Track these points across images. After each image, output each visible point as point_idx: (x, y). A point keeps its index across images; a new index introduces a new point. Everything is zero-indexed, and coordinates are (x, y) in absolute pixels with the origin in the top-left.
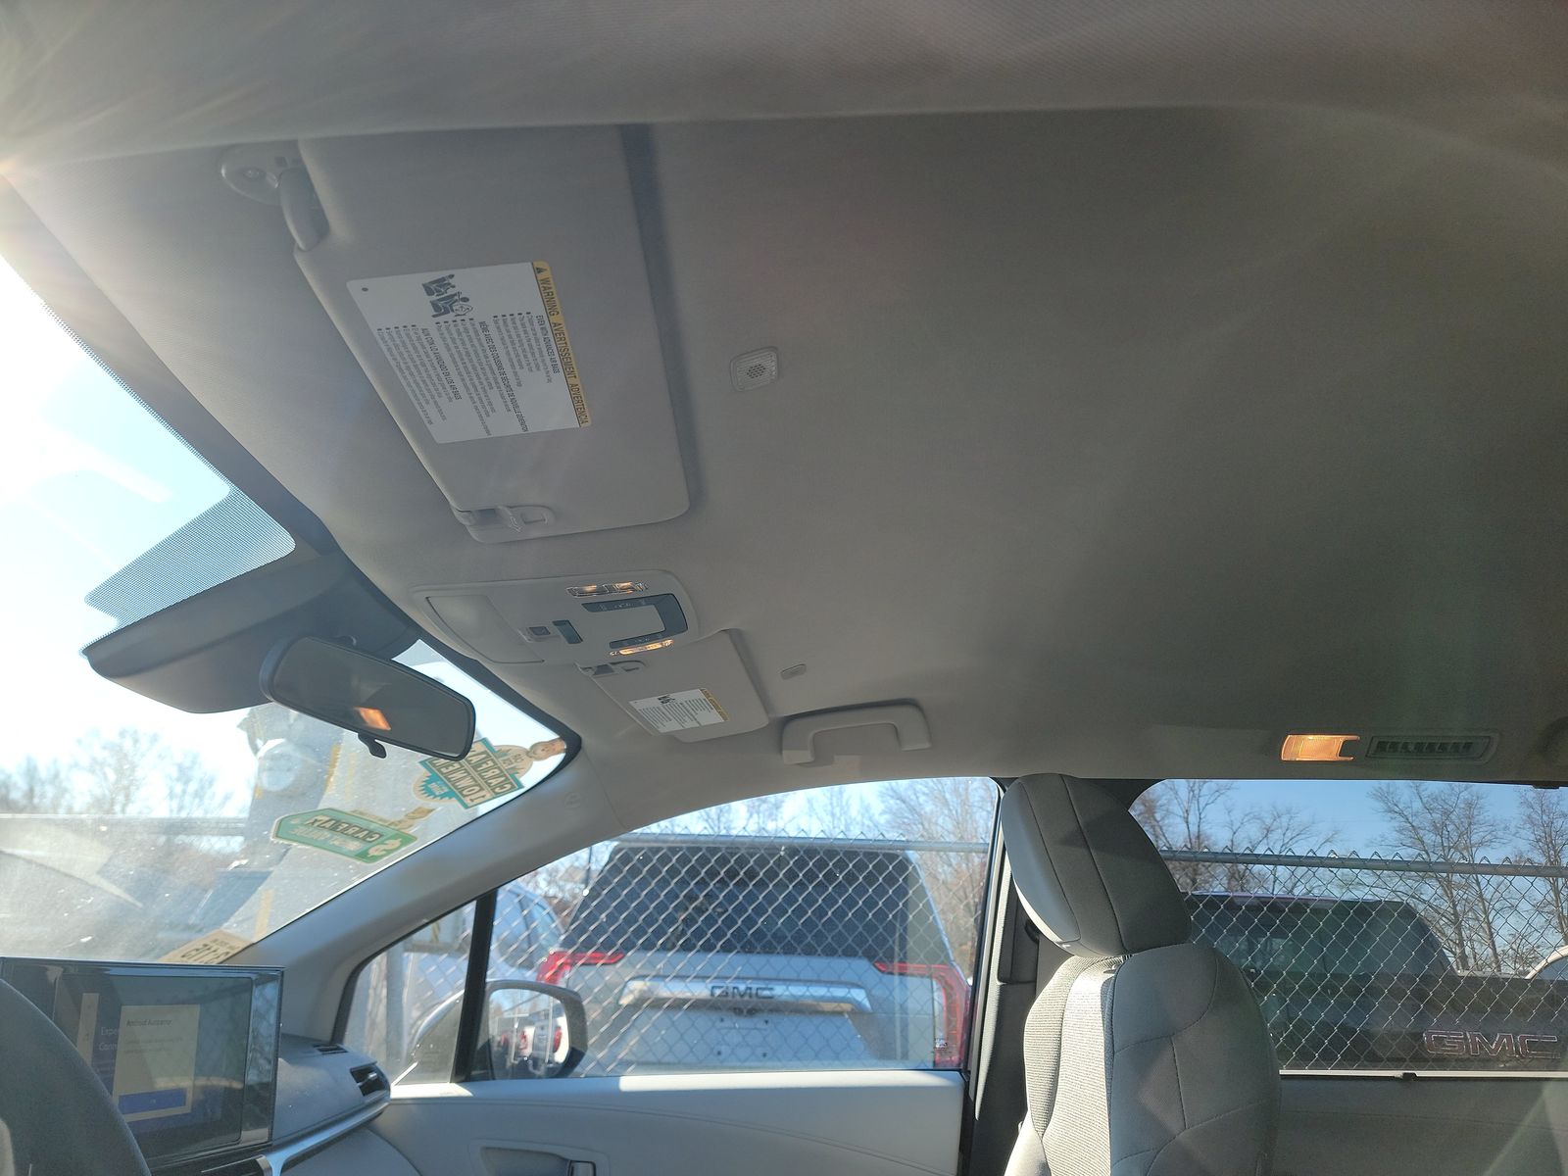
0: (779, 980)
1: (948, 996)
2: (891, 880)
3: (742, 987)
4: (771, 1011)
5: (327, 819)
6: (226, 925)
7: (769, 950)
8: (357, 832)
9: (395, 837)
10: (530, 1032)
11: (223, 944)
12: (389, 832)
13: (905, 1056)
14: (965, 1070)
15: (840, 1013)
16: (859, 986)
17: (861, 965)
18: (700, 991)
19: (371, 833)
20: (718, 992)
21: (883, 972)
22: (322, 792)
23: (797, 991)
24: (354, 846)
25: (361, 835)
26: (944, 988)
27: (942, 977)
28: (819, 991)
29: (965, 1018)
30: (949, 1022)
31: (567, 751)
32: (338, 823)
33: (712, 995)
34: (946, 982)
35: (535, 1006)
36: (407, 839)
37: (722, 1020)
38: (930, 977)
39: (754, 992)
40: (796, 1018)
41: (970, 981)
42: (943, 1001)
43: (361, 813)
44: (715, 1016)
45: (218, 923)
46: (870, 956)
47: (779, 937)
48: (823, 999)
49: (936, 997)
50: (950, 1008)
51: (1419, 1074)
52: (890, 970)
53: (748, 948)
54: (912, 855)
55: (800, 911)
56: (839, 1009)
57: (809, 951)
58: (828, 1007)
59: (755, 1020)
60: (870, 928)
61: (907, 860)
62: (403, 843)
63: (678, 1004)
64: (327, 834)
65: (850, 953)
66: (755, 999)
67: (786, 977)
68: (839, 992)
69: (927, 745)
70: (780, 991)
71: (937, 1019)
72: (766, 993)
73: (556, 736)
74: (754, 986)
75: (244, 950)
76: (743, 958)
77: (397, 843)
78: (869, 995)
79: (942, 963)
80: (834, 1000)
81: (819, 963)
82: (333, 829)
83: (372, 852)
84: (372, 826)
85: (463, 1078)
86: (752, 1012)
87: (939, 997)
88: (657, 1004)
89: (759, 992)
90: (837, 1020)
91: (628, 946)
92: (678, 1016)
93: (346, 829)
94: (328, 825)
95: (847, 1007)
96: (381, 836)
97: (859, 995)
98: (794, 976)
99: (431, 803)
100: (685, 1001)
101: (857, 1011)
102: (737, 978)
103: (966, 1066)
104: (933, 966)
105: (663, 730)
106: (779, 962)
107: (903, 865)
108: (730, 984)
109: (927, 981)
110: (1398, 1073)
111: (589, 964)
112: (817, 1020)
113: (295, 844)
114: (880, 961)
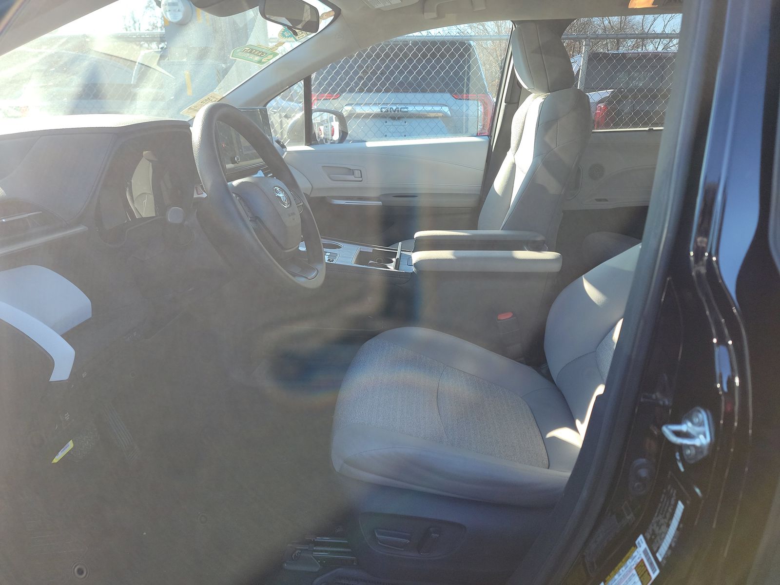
0: (410, 104)
1: (485, 108)
2: (462, 56)
3: (394, 108)
4: (408, 117)
5: (248, 49)
6: (215, 90)
7: (406, 91)
8: (258, 53)
9: (271, 54)
10: (322, 128)
11: (214, 97)
12: (270, 52)
13: (467, 132)
14: (490, 136)
15: (437, 117)
16: (446, 106)
17: (447, 96)
18: (376, 110)
19: (263, 53)
20: (384, 110)
21: (456, 98)
22: (247, 39)
23: (419, 108)
24: (257, 58)
25: (259, 54)
26: (483, 105)
27: (483, 100)
28: (429, 108)
29: (491, 117)
30: (484, 119)
31: (335, 15)
32: (252, 50)
33: (381, 111)
34: (484, 102)
35: (322, 118)
36: (276, 55)
37: (386, 122)
38: (477, 100)
39: (399, 109)
40: (419, 120)
41: (495, 100)
42: (482, 110)
43: (260, 46)
44: (384, 120)
45: (212, 90)
46: (451, 92)
47: (410, 85)
48: (430, 112)
49: (479, 109)
50: (485, 113)
51: (654, 128)
52: (460, 97)
53: (397, 91)
54: (471, 42)
55: (419, 73)
56: (437, 116)
57: (424, 91)
58: (432, 115)
59: (401, 121)
60: (452, 79)
61: (470, 45)
62: (274, 57)
63: (367, 116)
64: (248, 54)
65: (442, 91)
66: (400, 112)
67: (414, 103)
68: (437, 108)
69: (484, 8)
70: (411, 109)
71: (479, 118)
72: (406, 110)
73: (331, 10)
74: (400, 107)
75: (221, 99)
76: (394, 95)
77: (272, 56)
78: (450, 110)
79: (483, 93)
80: (435, 112)
81: (428, 96)
82: (250, 52)
83: (263, 60)
84: (264, 50)
85: (309, 144)
86: (399, 118)
87: (481, 108)
88: (358, 116)
89: (402, 110)
90: (436, 120)
91: (343, 91)
92: (368, 121)
93: (255, 52)
94: (249, 51)
95: (441, 115)
96: (266, 54)
97: (446, 109)
98: (417, 102)
99: (284, 40)
100: (371, 114)
101: (445, 116)
102: (392, 104)
103: (490, 134)
104: (479, 95)
105: (377, 7)
106: (410, 96)
107: (468, 48)
108: (389, 106)
109: (476, 102)
110: (647, 129)
111: (327, 99)
112: (428, 120)
113: (237, 59)
114: (456, 94)
